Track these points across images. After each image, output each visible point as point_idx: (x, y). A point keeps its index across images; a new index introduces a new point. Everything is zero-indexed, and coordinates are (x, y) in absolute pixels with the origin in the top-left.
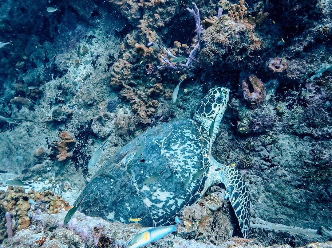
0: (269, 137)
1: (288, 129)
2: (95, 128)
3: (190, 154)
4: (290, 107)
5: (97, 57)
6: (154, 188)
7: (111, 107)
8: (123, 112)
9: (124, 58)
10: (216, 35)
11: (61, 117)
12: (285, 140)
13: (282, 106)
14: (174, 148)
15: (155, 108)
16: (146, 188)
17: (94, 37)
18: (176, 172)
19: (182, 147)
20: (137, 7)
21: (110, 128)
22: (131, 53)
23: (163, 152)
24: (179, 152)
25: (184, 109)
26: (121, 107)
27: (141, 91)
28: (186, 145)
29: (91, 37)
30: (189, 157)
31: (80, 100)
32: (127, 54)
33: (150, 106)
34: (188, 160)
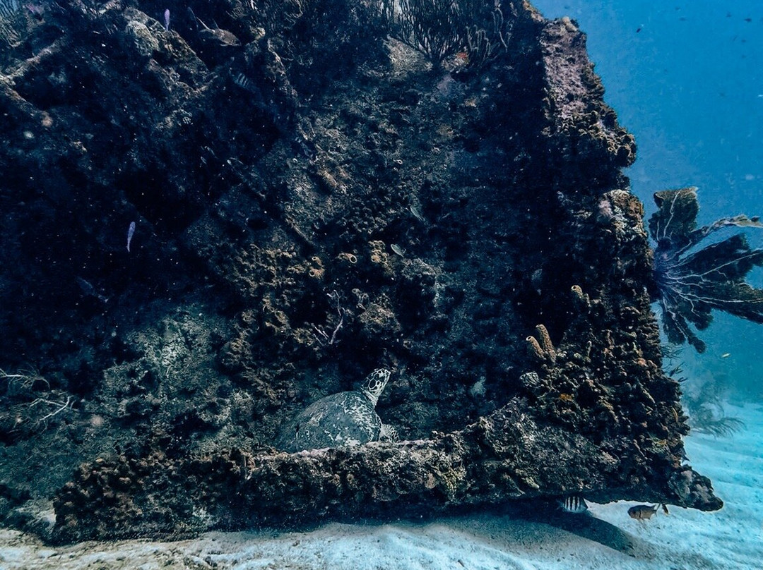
0: (406, 406)
1: (419, 398)
2: (205, 417)
3: (366, 413)
4: (420, 379)
5: (194, 337)
6: (346, 437)
7: (223, 393)
8: (240, 397)
9: (242, 337)
10: (372, 319)
11: (145, 410)
12: (419, 407)
13: (414, 379)
14: (354, 408)
15: (286, 388)
16: (339, 438)
17: (186, 313)
18: (360, 426)
19: (359, 408)
20: (256, 286)
21: (226, 415)
22: (248, 332)
23: (346, 411)
24: (357, 411)
25: (320, 388)
26: (237, 392)
27: (264, 372)
28: (361, 407)
29: (182, 314)
30: (366, 415)
31: (171, 388)
32: (243, 334)
33: (279, 387)
34: (366, 417)
